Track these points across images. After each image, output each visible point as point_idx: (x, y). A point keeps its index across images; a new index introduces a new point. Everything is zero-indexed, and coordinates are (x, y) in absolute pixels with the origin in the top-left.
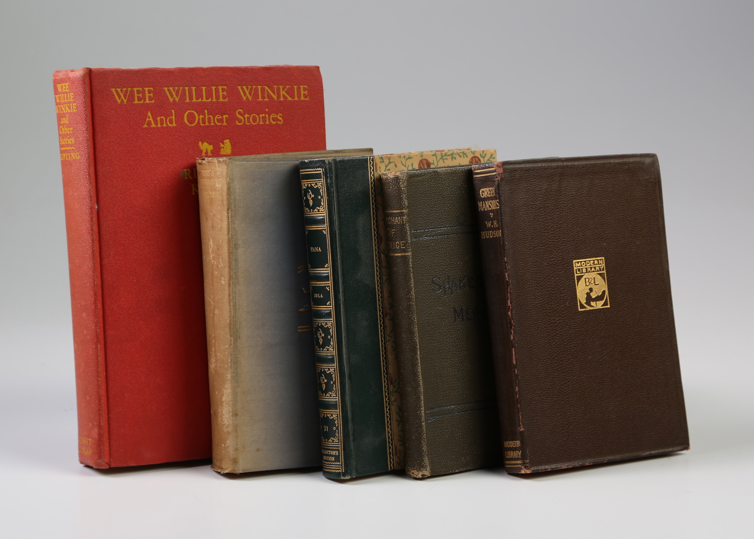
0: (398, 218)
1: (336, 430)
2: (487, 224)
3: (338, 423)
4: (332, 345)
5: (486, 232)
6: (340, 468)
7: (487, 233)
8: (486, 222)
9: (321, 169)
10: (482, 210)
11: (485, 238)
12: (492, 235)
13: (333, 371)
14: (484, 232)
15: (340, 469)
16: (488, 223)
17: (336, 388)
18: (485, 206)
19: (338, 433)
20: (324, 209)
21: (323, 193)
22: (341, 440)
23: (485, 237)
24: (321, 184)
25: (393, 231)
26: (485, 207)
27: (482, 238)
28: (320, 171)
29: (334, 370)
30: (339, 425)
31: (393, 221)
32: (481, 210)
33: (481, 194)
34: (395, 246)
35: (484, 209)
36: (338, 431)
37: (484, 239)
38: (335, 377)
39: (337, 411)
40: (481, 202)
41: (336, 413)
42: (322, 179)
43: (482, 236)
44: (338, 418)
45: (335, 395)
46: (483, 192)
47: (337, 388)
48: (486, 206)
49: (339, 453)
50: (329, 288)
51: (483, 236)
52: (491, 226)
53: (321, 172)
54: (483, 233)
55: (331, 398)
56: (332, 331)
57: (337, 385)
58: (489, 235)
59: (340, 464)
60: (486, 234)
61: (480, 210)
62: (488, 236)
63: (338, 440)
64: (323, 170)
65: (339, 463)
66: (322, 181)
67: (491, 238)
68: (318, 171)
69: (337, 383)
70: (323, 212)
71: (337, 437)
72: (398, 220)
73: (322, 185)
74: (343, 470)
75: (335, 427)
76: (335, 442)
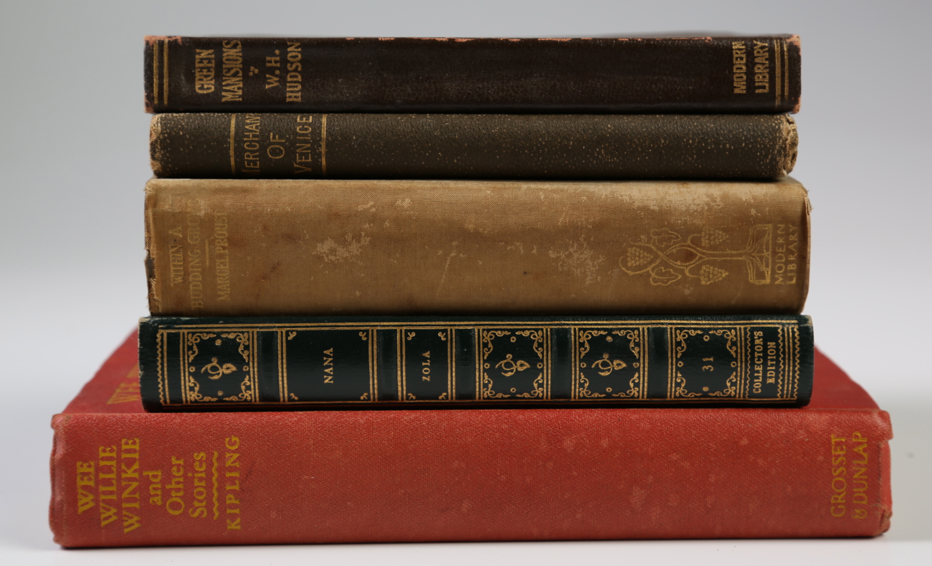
0: (248, 124)
1: (709, 335)
2: (271, 86)
3: (695, 329)
4: (531, 333)
5: (288, 89)
6: (790, 327)
7: (290, 87)
8: (267, 87)
9: (161, 331)
10: (240, 92)
11: (299, 94)
12: (296, 77)
13: (586, 334)
14: (288, 94)
15: (793, 329)
16: (269, 83)
17: (620, 329)
18: (233, 87)
19: (716, 329)
20: (243, 333)
21: (210, 333)
22: (730, 324)
23: (298, 92)
24: (190, 335)
25: (274, 137)
26: (236, 87)
27: (299, 100)
28: (162, 335)
29: (582, 332)
30: (699, 326)
31: (254, 136)
32: (240, 96)
33: (205, 92)
34: (306, 135)
35: (239, 88)
36: (710, 329)
37: (302, 96)
38: (598, 329)
39: (669, 330)
40: (224, 94)
41: (673, 332)
42: (181, 331)
43: (296, 100)
44: (684, 329)
45: (636, 332)
46: (202, 88)
47: (620, 327)
48: (232, 85)
49: (758, 329)
50: (411, 331)
51: (295, 97)
52: (276, 76)
53: (165, 332)
54: (290, 97)
55: (641, 342)
56: (501, 330)
57: (614, 327)
58: (296, 82)
59: (781, 327)
60: (291, 89)
61: (241, 99)
62: (297, 87)
63: (730, 331)
64: (162, 328)
65: (779, 330)
66: (186, 333)
67: (302, 78)
68: (162, 340)
69: (611, 327)
70: (251, 335)
71: (724, 333)
72: (251, 124)
73: (193, 334)
74: (793, 322)
75: (702, 335)
76: (735, 339)
